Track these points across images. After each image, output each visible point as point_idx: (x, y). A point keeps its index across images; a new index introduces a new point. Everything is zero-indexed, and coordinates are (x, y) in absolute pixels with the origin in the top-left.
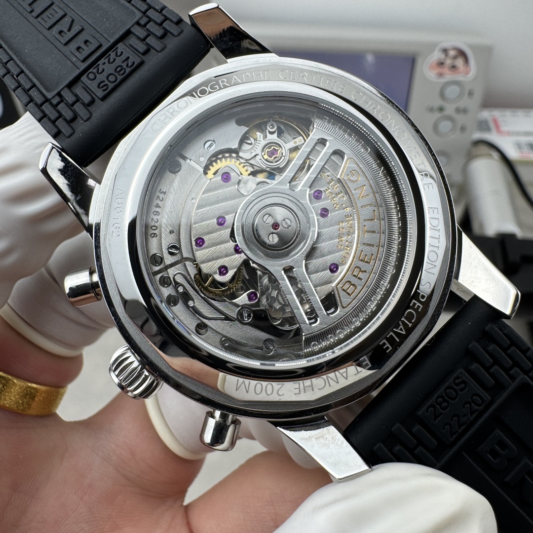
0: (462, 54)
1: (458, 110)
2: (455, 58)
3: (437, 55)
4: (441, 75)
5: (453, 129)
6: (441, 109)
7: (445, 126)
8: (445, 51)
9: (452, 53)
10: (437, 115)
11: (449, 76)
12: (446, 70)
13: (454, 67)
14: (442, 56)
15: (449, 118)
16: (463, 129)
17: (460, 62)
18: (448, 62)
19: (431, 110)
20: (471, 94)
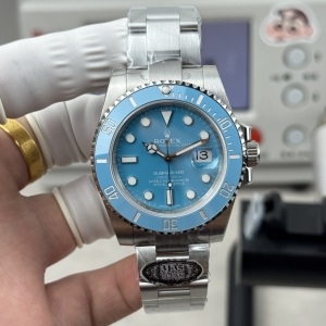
0: (300, 14)
1: (306, 77)
2: (293, 18)
3: (273, 18)
4: (280, 39)
5: (304, 99)
6: (287, 77)
7: (295, 95)
8: (281, 13)
9: (289, 14)
10: (283, 84)
11: (290, 40)
12: (285, 33)
13: (293, 29)
14: (278, 18)
15: (298, 86)
16: (315, 97)
17: (299, 23)
18: (287, 24)
19: (276, 78)
20: (317, 57)
